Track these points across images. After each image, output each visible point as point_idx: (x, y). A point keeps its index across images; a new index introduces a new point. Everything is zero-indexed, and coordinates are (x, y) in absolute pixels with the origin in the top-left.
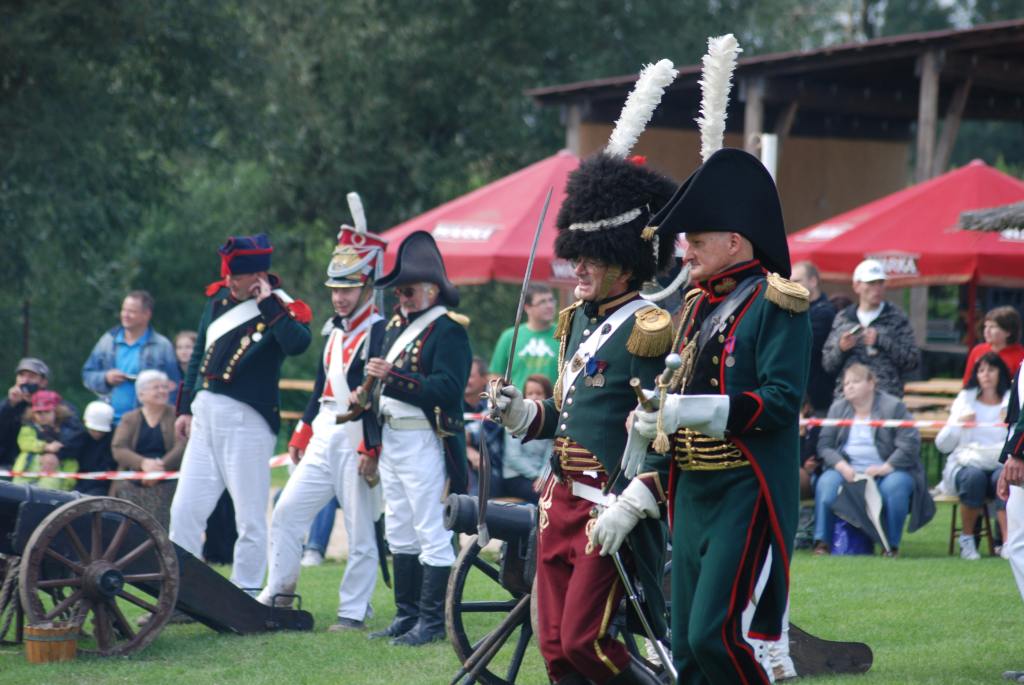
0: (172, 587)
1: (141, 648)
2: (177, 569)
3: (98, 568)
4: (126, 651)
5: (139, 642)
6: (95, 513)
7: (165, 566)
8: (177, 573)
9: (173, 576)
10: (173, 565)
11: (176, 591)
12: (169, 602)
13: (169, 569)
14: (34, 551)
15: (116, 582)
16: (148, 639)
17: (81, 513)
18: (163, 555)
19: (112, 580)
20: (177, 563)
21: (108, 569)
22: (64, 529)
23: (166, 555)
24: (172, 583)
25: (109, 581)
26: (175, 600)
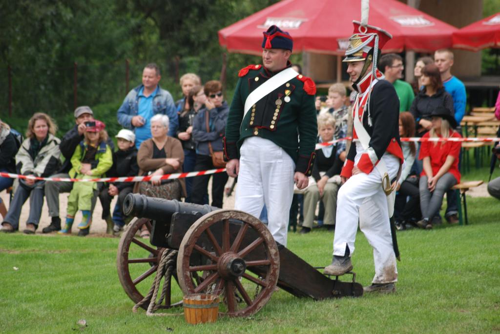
0: (276, 269)
1: (256, 311)
2: (278, 257)
3: (229, 257)
4: (247, 313)
5: (255, 307)
6: (224, 220)
7: (270, 255)
8: (279, 260)
9: (275, 262)
10: (276, 255)
11: (278, 272)
12: (273, 279)
13: (273, 257)
14: (186, 246)
15: (241, 267)
16: (261, 305)
17: (216, 221)
18: (269, 248)
19: (239, 265)
20: (278, 253)
21: (235, 258)
22: (206, 231)
23: (271, 247)
24: (276, 267)
25: (237, 266)
26: (278, 278)
